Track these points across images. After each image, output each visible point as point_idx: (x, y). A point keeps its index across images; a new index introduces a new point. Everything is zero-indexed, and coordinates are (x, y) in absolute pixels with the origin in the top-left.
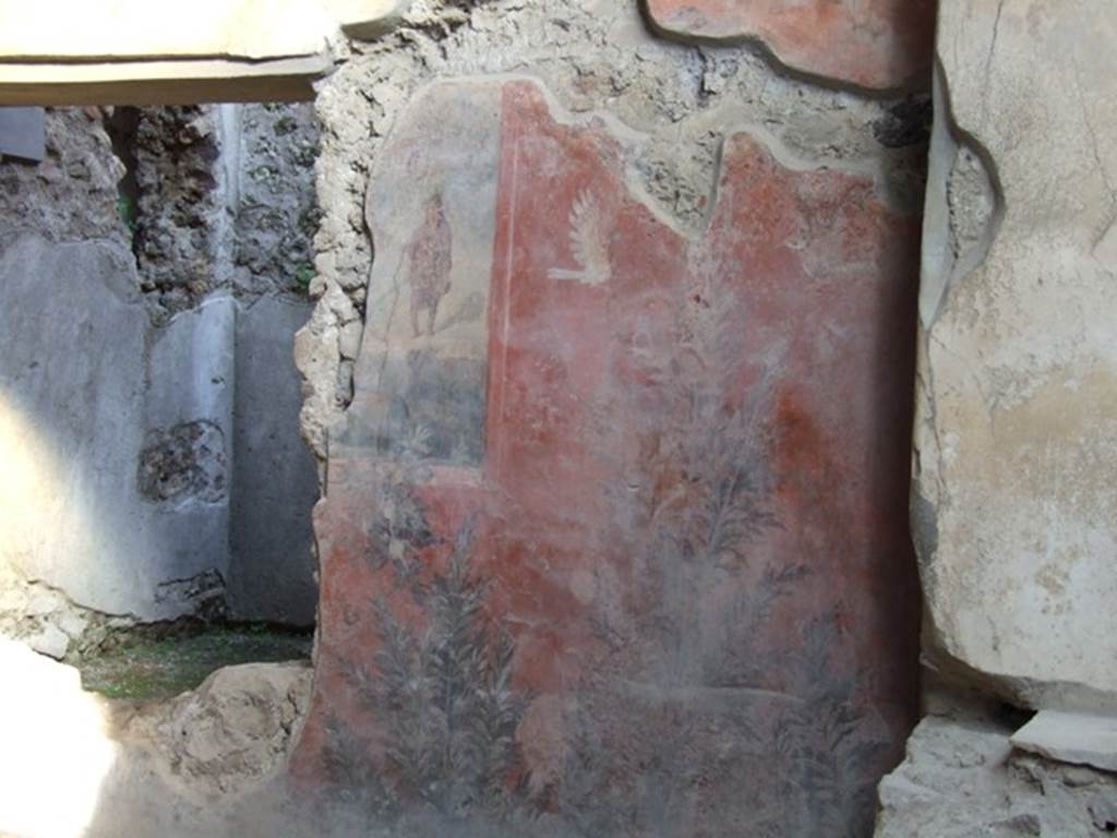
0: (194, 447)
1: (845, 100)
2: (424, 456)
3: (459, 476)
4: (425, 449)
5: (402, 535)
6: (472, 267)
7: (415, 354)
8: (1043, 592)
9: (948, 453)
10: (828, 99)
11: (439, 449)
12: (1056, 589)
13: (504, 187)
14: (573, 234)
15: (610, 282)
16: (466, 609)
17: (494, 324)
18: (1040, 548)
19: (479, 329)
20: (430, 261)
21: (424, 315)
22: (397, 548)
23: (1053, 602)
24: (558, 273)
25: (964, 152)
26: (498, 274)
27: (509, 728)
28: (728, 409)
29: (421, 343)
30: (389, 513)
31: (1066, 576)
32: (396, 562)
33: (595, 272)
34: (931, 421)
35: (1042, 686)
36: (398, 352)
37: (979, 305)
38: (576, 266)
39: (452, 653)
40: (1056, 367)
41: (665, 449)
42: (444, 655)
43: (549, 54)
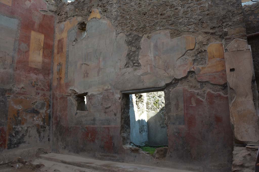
0: (144, 128)
1: (218, 86)
2: (178, 125)
3: (182, 126)
4: (178, 124)
5: (177, 133)
6: (181, 105)
7: (176, 115)
8: (246, 132)
9: (234, 119)
10: (216, 86)
11: (180, 124)
12: (248, 132)
13: (184, 98)
14: (192, 101)
15: (196, 106)
16: (184, 140)
17: (184, 111)
18: (245, 128)
19: (183, 112)
20: (177, 106)
21: (177, 111)
22: (176, 134)
23: (247, 133)
24: (190, 105)
25: (231, 90)
26: (184, 106)
27: (190, 151)
28: (210, 117)
29: (177, 113)
30: (175, 131)
31: (248, 131)
32: (176, 135)
33: (194, 105)
34: (232, 116)
35: (247, 142)
36: (175, 115)
37: (235, 104)
38: (192, 105)
39: (183, 144)
40: (244, 110)
41: (203, 122)
42: (182, 144)
43: (187, 84)
